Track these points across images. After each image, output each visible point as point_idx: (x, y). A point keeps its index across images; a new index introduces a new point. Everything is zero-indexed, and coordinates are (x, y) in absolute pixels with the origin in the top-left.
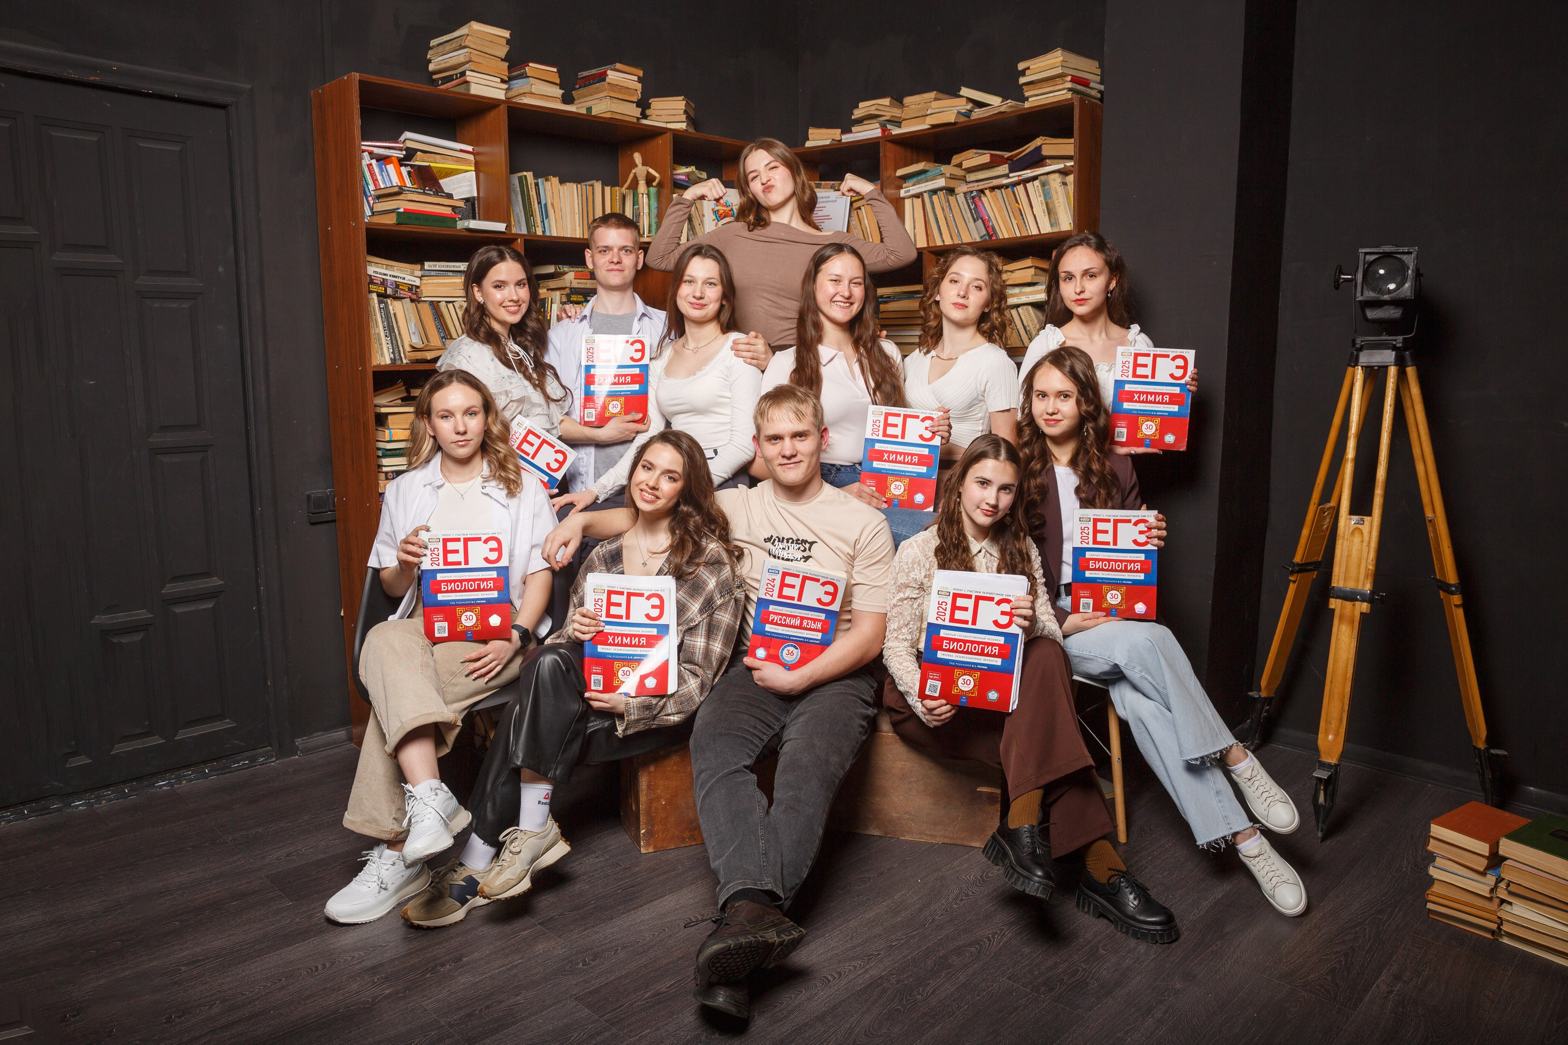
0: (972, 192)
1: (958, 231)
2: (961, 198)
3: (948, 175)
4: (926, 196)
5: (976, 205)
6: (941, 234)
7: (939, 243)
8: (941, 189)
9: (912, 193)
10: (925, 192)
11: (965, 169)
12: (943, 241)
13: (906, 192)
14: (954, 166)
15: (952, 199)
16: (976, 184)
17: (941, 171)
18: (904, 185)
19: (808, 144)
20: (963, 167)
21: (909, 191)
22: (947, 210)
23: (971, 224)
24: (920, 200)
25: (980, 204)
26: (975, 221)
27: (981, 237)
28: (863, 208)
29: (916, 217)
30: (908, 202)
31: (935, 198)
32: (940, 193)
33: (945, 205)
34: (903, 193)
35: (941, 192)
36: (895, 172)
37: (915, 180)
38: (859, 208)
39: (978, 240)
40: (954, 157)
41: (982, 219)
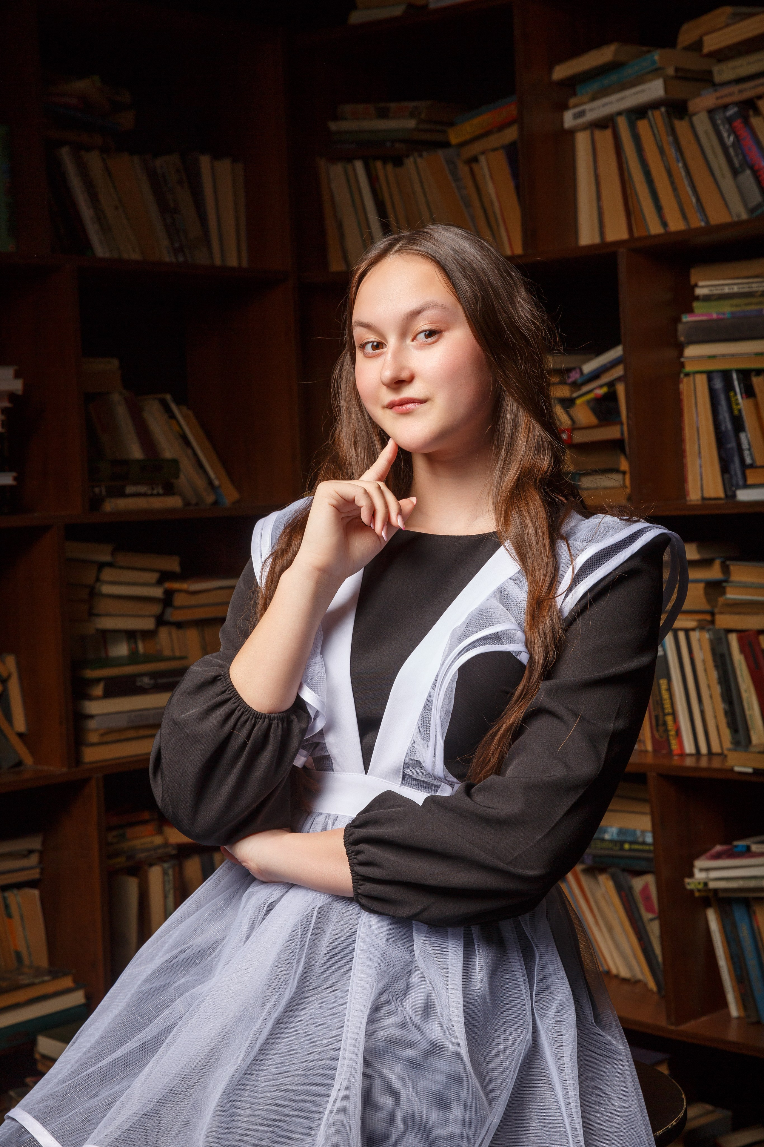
0: (725, 107)
1: (698, 200)
2: (702, 122)
3: (670, 71)
4: (622, 123)
5: (737, 137)
6: (659, 208)
7: (655, 228)
8: (655, 105)
9: (590, 116)
10: (620, 113)
11: (711, 55)
12: (665, 224)
13: (576, 116)
14: (686, 49)
15: (681, 126)
16: (735, 88)
17: (654, 62)
18: (572, 101)
19: (356, 17)
20: (706, 50)
21: (582, 114)
22: (671, 152)
23: (727, 182)
24: (608, 134)
25: (745, 134)
26: (735, 173)
27: (752, 211)
28: (482, 159)
29: (601, 171)
30: (582, 140)
31: (642, 126)
32: (658, 116)
33: (667, 140)
34: (569, 120)
35: (657, 113)
36: (550, 70)
37: (595, 86)
38: (475, 159)
39: (744, 216)
40: (685, 27)
41: (752, 168)
